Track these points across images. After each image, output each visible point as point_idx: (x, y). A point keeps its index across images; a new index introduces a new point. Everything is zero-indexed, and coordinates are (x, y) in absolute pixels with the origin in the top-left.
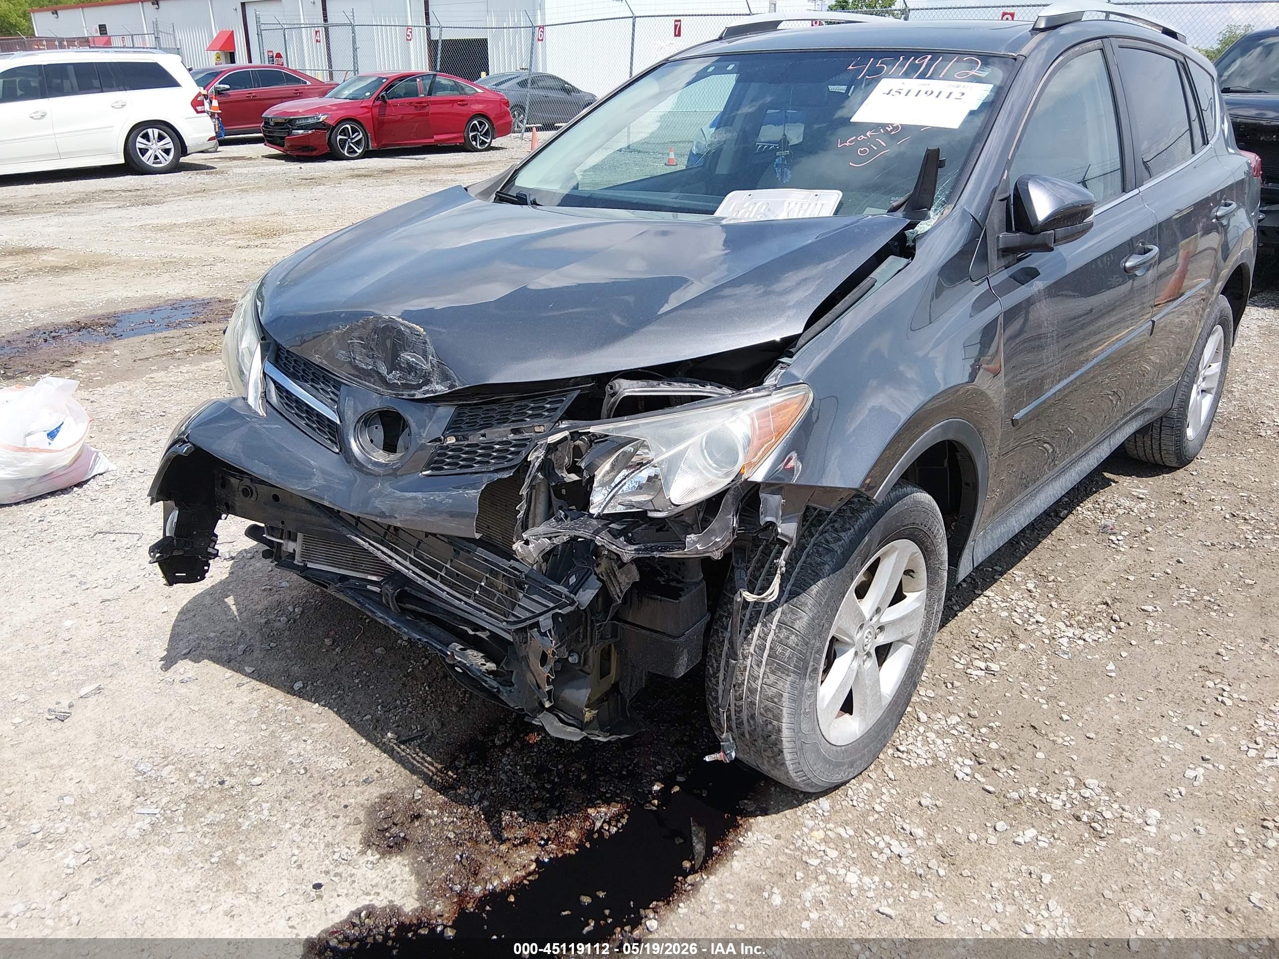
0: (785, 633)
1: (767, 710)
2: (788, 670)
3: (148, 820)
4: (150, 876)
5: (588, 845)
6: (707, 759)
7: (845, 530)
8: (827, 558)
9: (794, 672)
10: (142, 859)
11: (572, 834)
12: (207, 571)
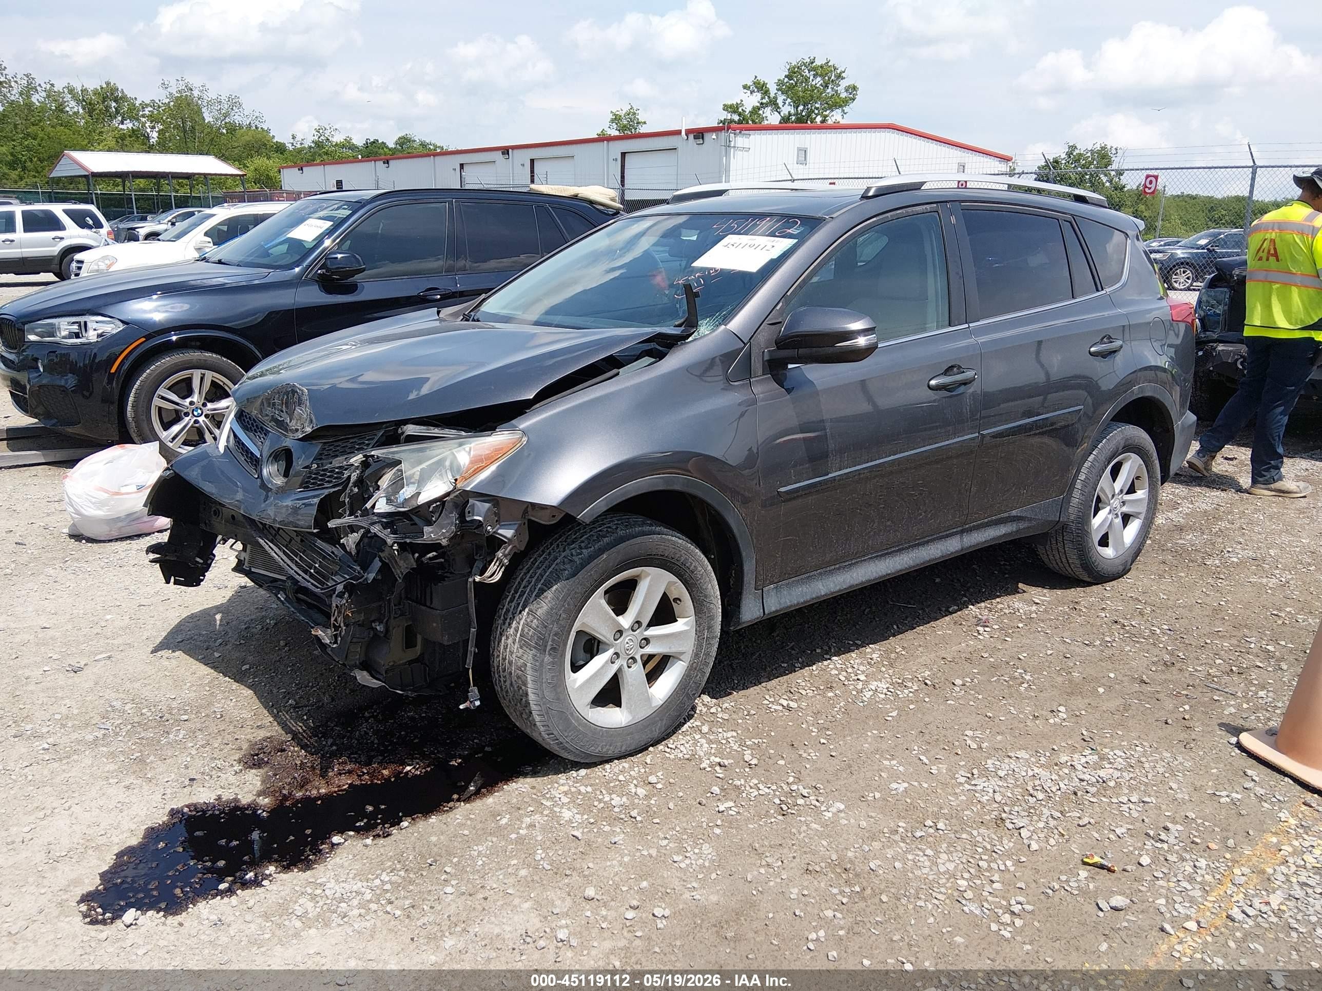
0: (531, 617)
1: (518, 677)
2: (530, 645)
3: (103, 732)
4: (88, 761)
5: (393, 780)
6: (461, 707)
7: (586, 548)
8: (568, 566)
9: (535, 648)
10: (87, 753)
11: (385, 772)
12: (202, 580)
